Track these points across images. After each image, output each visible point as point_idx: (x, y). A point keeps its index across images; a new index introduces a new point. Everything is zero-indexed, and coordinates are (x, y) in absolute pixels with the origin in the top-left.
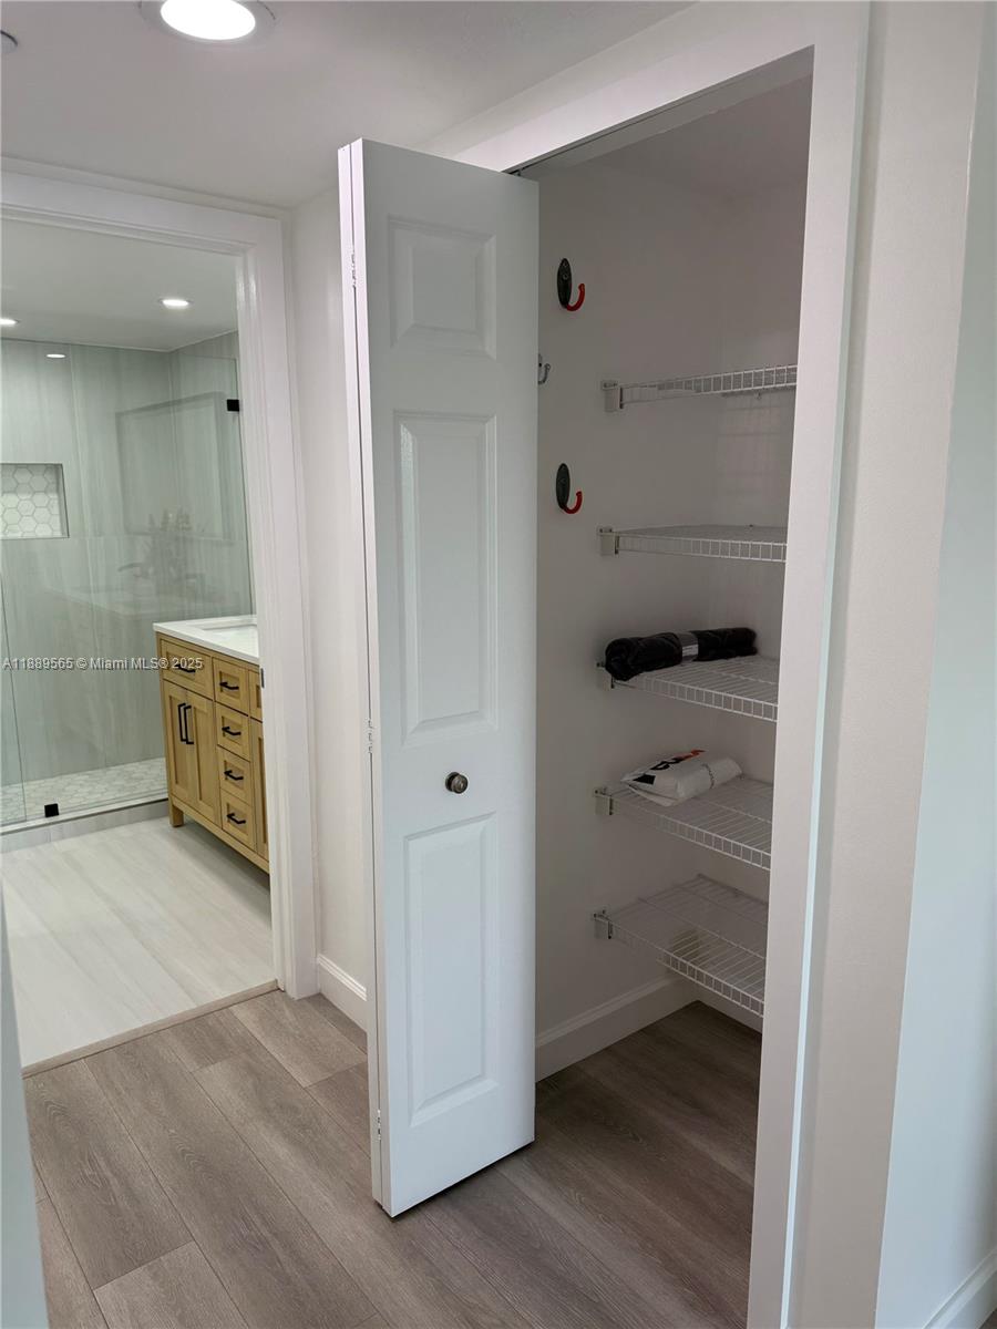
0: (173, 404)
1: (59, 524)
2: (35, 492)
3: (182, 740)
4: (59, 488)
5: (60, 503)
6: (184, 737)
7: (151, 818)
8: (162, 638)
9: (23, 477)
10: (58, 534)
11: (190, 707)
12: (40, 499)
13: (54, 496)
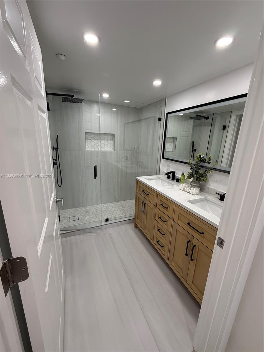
0: (140, 120)
1: (112, 148)
2: (108, 140)
3: (142, 211)
4: (113, 139)
5: (113, 143)
6: (143, 210)
7: (129, 223)
8: (138, 182)
9: (106, 137)
10: (112, 150)
11: (146, 203)
12: (109, 142)
13: (112, 141)
